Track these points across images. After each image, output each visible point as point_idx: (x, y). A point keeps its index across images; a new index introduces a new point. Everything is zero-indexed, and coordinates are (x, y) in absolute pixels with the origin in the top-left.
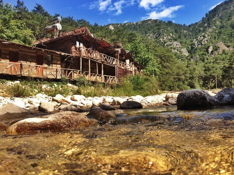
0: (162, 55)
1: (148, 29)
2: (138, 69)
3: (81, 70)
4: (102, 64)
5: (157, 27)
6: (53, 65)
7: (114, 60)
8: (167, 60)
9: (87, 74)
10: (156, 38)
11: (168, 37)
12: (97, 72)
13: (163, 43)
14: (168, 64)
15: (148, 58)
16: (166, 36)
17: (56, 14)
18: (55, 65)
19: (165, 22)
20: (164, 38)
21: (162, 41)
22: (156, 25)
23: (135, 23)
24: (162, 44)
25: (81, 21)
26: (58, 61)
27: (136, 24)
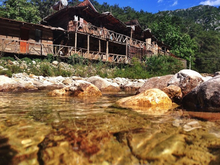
0: (206, 37)
1: (198, 15)
2: (163, 49)
3: (76, 46)
4: (107, 42)
5: (207, 12)
6: (43, 41)
7: (125, 38)
8: (211, 43)
9: (84, 51)
10: (206, 23)
11: (218, 22)
12: (100, 50)
13: (213, 27)
14: (212, 47)
15: (176, 37)
16: (216, 21)
17: (104, 3)
18: (46, 41)
19: (216, 7)
20: (214, 23)
21: (212, 26)
22: (206, 11)
23: (185, 9)
24: (212, 29)
25: (127, 8)
26: (50, 37)
27: (187, 10)
